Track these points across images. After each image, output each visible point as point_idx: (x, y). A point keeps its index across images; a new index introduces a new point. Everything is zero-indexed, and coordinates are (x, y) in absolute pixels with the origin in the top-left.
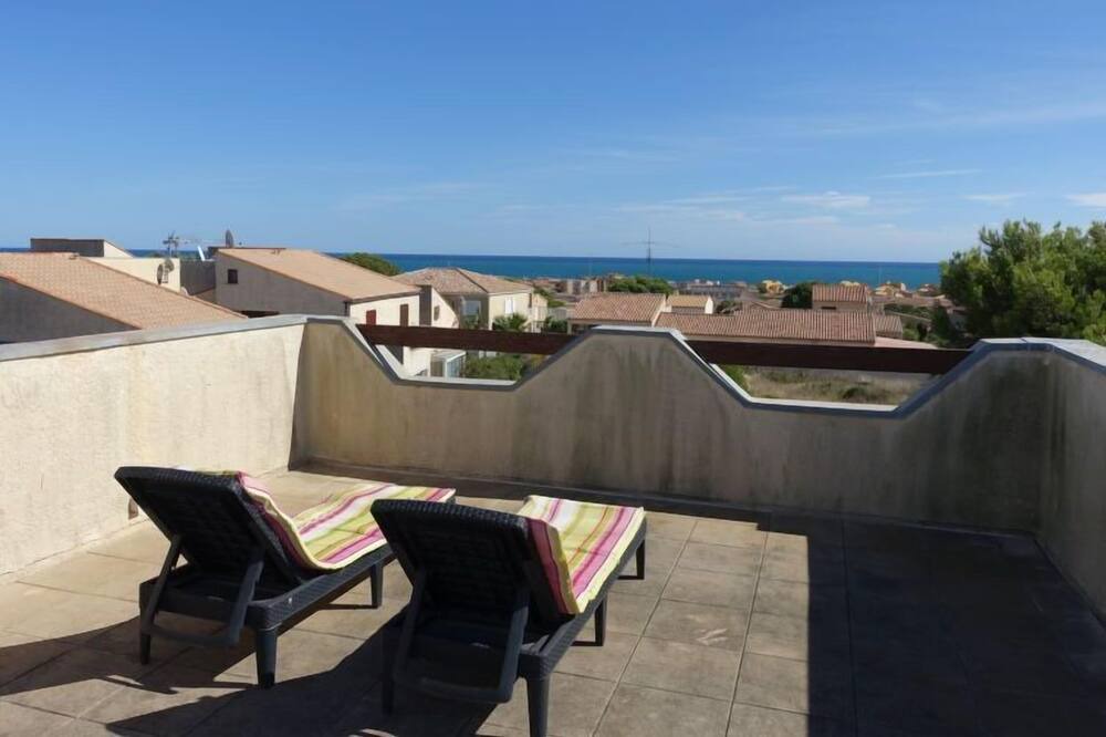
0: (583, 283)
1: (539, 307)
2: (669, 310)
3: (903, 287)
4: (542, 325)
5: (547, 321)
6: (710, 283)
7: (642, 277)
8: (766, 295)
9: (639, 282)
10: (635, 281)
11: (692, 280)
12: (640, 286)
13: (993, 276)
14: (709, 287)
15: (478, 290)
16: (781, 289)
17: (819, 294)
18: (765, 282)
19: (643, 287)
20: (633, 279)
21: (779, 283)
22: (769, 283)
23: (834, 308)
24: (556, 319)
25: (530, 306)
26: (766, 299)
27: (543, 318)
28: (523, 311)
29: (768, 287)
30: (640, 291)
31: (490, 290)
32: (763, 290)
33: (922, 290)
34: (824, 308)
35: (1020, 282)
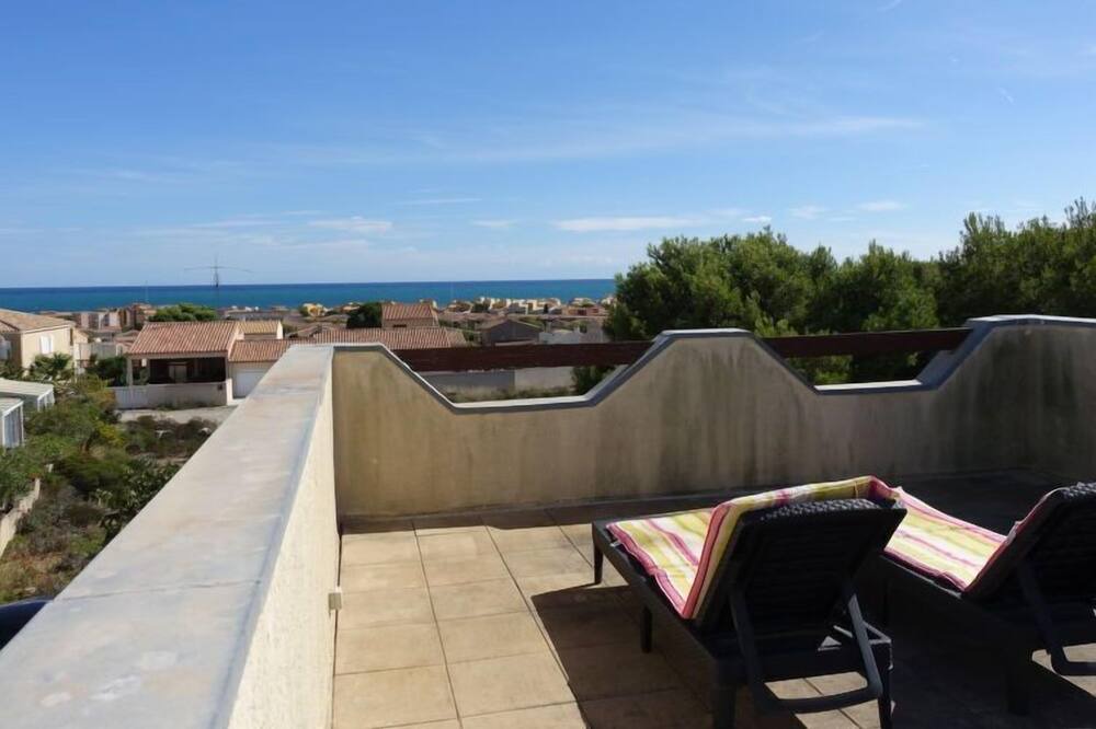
0: (101, 316)
1: (80, 344)
2: (241, 337)
3: (435, 304)
4: (85, 364)
5: (93, 358)
6: (248, 309)
7: (187, 305)
8: (308, 318)
9: (185, 310)
10: (180, 311)
11: (229, 307)
12: (186, 314)
13: (670, 283)
14: (248, 312)
15: (9, 329)
16: (322, 312)
17: (388, 313)
18: (306, 305)
19: (191, 316)
20: (177, 309)
21: (319, 306)
22: (310, 307)
23: (404, 326)
24: (103, 355)
25: (72, 343)
26: (308, 322)
27: (86, 356)
28: (64, 350)
29: (309, 309)
30: (187, 319)
31: (20, 326)
32: (304, 313)
33: (452, 306)
34: (395, 326)
35: (698, 288)
